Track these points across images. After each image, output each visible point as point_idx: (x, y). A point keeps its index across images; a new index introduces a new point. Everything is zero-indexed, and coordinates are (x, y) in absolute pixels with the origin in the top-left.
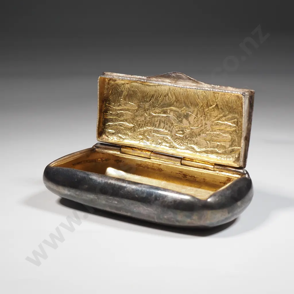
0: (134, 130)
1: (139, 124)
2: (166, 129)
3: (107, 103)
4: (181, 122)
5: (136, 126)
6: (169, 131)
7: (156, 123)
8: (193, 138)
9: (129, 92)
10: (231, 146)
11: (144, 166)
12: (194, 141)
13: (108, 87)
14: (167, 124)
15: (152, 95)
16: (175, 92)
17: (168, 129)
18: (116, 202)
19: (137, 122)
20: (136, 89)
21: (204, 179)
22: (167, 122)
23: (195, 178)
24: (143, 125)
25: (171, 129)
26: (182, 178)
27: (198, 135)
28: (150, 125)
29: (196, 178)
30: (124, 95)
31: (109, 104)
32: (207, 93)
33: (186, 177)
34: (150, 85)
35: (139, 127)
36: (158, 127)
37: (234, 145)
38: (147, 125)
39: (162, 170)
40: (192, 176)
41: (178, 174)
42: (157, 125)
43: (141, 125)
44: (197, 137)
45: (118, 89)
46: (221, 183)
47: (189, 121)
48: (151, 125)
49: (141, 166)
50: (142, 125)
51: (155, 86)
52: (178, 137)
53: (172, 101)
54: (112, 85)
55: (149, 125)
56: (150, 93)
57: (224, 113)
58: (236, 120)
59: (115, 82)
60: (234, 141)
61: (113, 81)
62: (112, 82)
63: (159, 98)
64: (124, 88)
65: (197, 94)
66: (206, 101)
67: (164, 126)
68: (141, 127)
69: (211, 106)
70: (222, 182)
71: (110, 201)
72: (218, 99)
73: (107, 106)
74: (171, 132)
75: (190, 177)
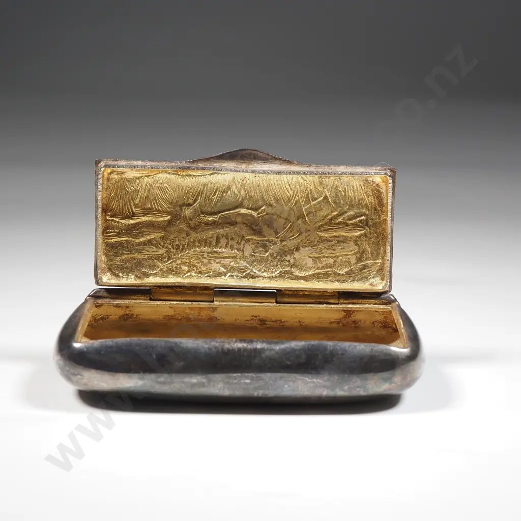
0: (169, 257)
1: (178, 246)
2: (232, 248)
3: (108, 215)
4: (260, 232)
5: (172, 250)
6: (238, 250)
7: (211, 239)
8: (286, 256)
9: (152, 191)
10: (359, 260)
11: (180, 318)
12: (289, 261)
13: (108, 186)
14: (232, 239)
15: (197, 193)
16: (245, 182)
17: (236, 246)
18: (248, 381)
19: (173, 242)
20: (166, 185)
21: (300, 322)
22: (231, 235)
23: (281, 322)
24: (186, 246)
25: (241, 247)
26: (258, 326)
27: (295, 250)
28: (199, 245)
29: (284, 322)
30: (141, 198)
31: (111, 217)
32: (307, 180)
33: (266, 324)
34: (194, 176)
35: (177, 249)
36: (216, 246)
37: (364, 259)
38: (193, 246)
39: (216, 318)
40: (276, 321)
41: (249, 322)
42: (214, 243)
43: (181, 247)
44: (293, 253)
45: (128, 188)
46: (331, 323)
47: (275, 229)
48: (201, 244)
49: (173, 319)
50: (183, 246)
51: (204, 175)
52: (259, 258)
53: (239, 198)
54: (116, 182)
55: (197, 244)
56: (194, 189)
57: (339, 209)
58: (363, 217)
59: (123, 176)
60: (363, 252)
61: (117, 174)
62: (116, 176)
63: (213, 196)
64: (140, 185)
65: (288, 183)
66: (305, 192)
67: (228, 243)
68: (182, 249)
69: (316, 199)
70: (334, 322)
71: (236, 381)
72: (327, 186)
73: (109, 220)
74: (243, 251)
75: (272, 323)
